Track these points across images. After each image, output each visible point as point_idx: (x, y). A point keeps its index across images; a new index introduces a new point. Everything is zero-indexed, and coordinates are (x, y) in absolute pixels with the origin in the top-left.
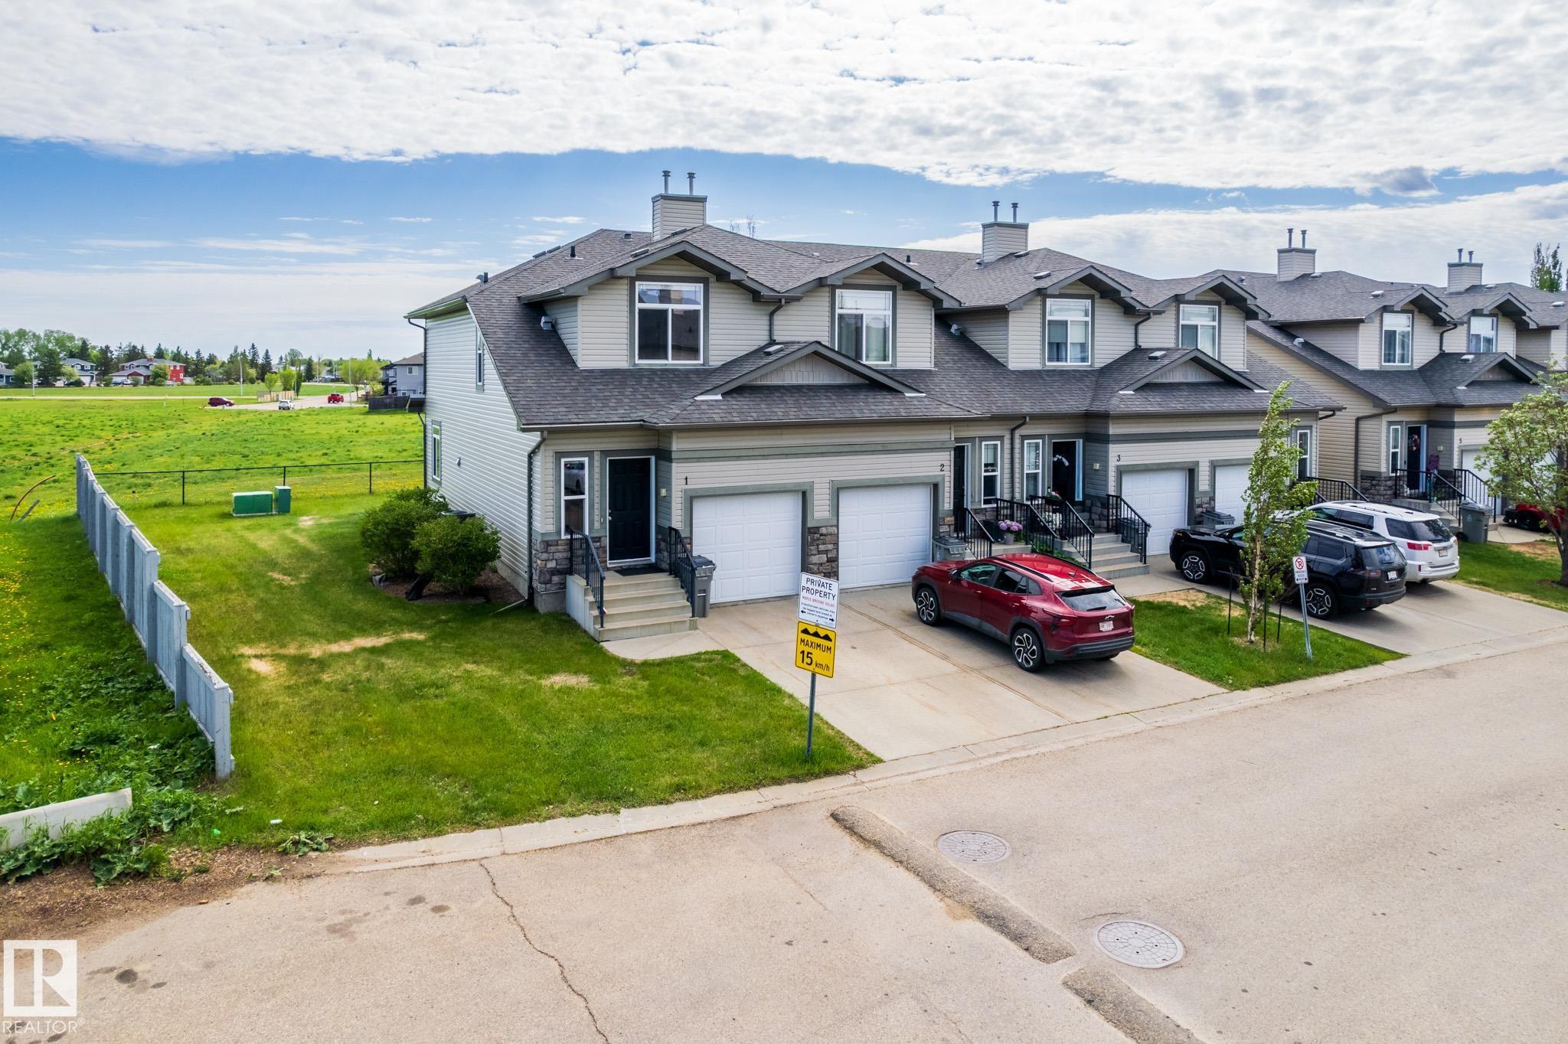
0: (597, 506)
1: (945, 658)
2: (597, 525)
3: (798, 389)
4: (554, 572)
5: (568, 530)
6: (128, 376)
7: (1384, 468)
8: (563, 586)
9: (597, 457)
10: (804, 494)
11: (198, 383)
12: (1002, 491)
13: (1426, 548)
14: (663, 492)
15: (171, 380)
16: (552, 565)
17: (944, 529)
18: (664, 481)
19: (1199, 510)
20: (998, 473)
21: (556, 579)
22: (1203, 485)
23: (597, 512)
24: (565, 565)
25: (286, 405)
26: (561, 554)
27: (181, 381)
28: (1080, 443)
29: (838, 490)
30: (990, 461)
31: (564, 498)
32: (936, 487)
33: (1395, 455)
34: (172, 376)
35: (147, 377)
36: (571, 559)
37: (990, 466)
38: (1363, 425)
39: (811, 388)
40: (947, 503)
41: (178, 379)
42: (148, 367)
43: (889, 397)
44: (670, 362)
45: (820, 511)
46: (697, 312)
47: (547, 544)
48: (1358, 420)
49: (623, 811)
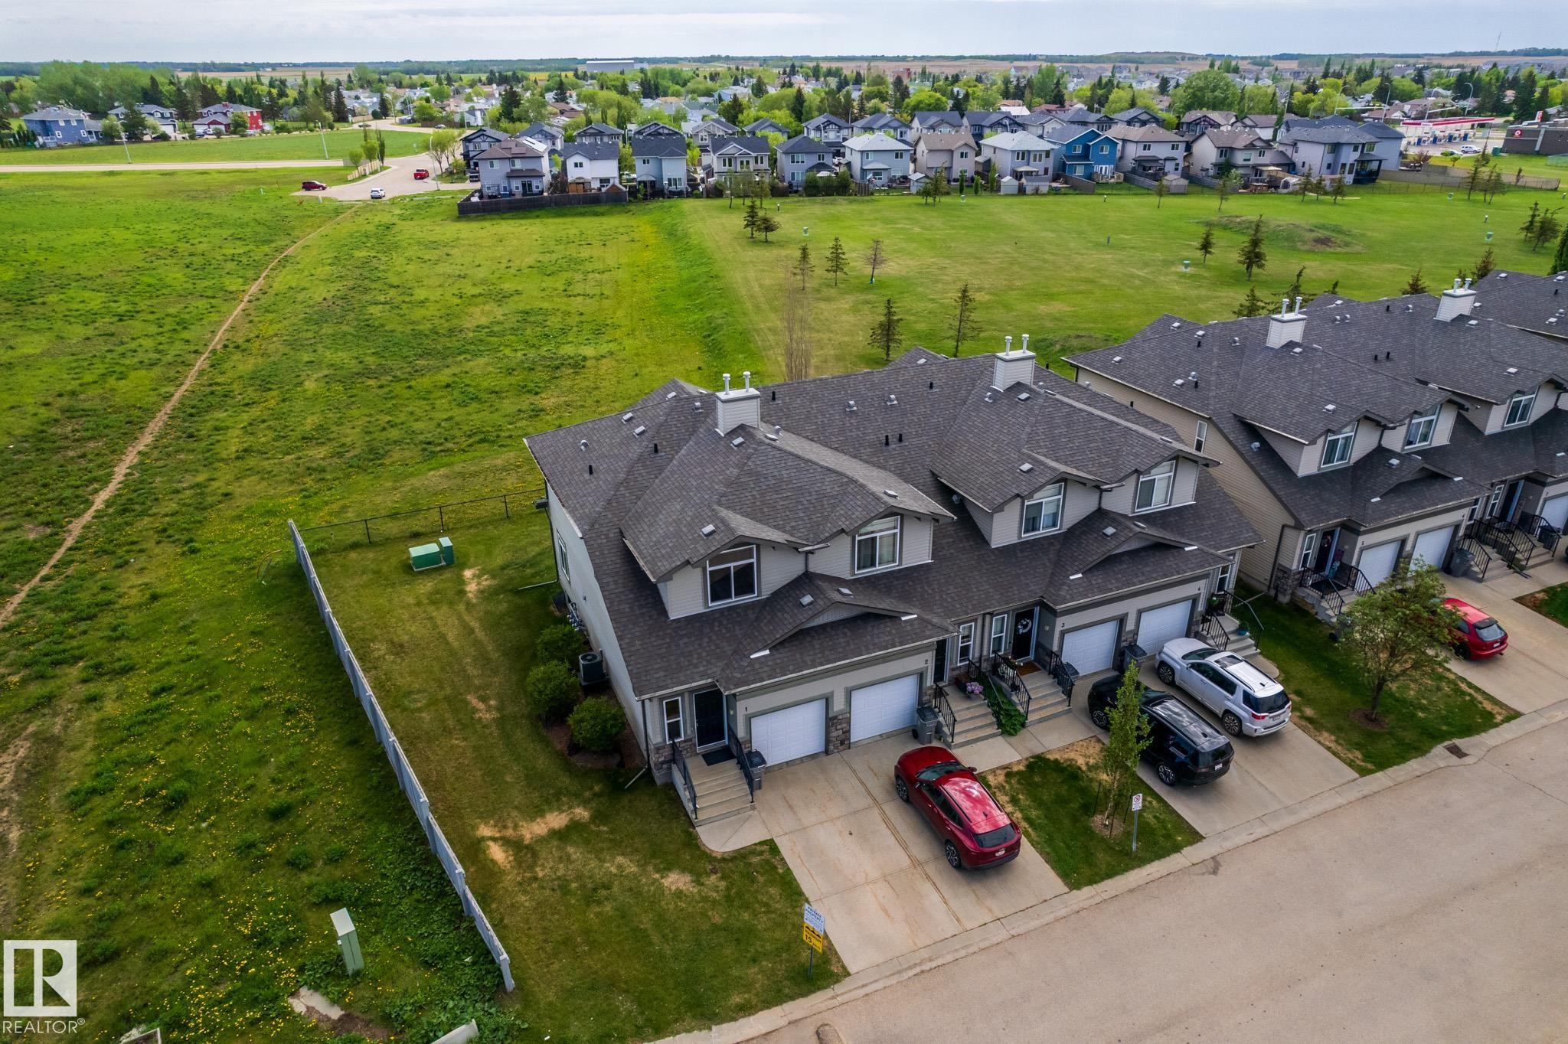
0: (688, 722)
1: (905, 848)
2: (689, 732)
3: (823, 627)
4: (663, 763)
5: (671, 737)
6: (209, 124)
7: (1295, 565)
8: (670, 768)
9: (686, 695)
10: (827, 700)
11: (280, 130)
12: (974, 654)
13: (1263, 717)
14: (732, 712)
15: (251, 128)
16: (662, 759)
17: (925, 698)
18: (732, 705)
19: (1124, 644)
20: (971, 643)
21: (665, 766)
22: (1130, 626)
23: (688, 725)
24: (670, 757)
25: (377, 194)
26: (667, 752)
27: (261, 127)
28: (1037, 609)
29: (849, 693)
30: (966, 634)
31: (666, 722)
32: (921, 676)
33: (1306, 555)
34: (251, 124)
35: (227, 126)
36: (673, 754)
37: (967, 637)
38: (1287, 531)
39: (834, 625)
40: (929, 681)
41: (258, 127)
42: (225, 114)
43: (889, 624)
44: (734, 600)
45: (838, 705)
46: (752, 564)
47: (658, 749)
48: (1284, 526)
49: (714, 1028)
